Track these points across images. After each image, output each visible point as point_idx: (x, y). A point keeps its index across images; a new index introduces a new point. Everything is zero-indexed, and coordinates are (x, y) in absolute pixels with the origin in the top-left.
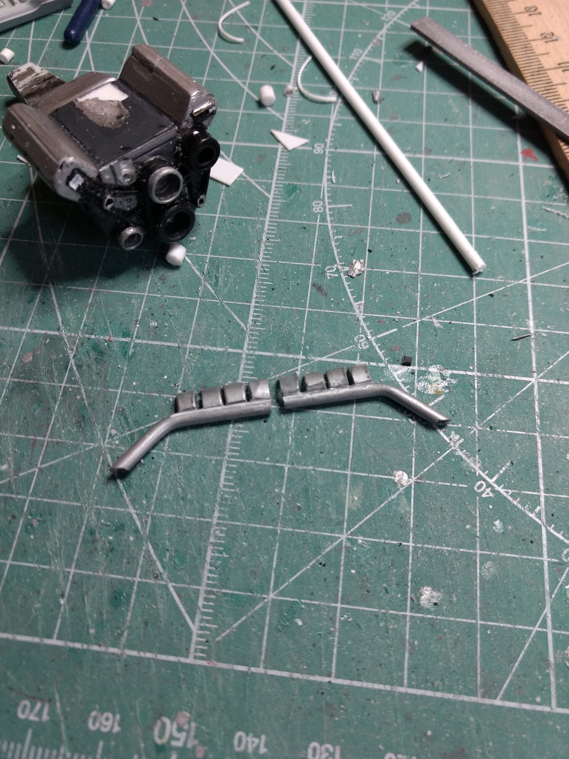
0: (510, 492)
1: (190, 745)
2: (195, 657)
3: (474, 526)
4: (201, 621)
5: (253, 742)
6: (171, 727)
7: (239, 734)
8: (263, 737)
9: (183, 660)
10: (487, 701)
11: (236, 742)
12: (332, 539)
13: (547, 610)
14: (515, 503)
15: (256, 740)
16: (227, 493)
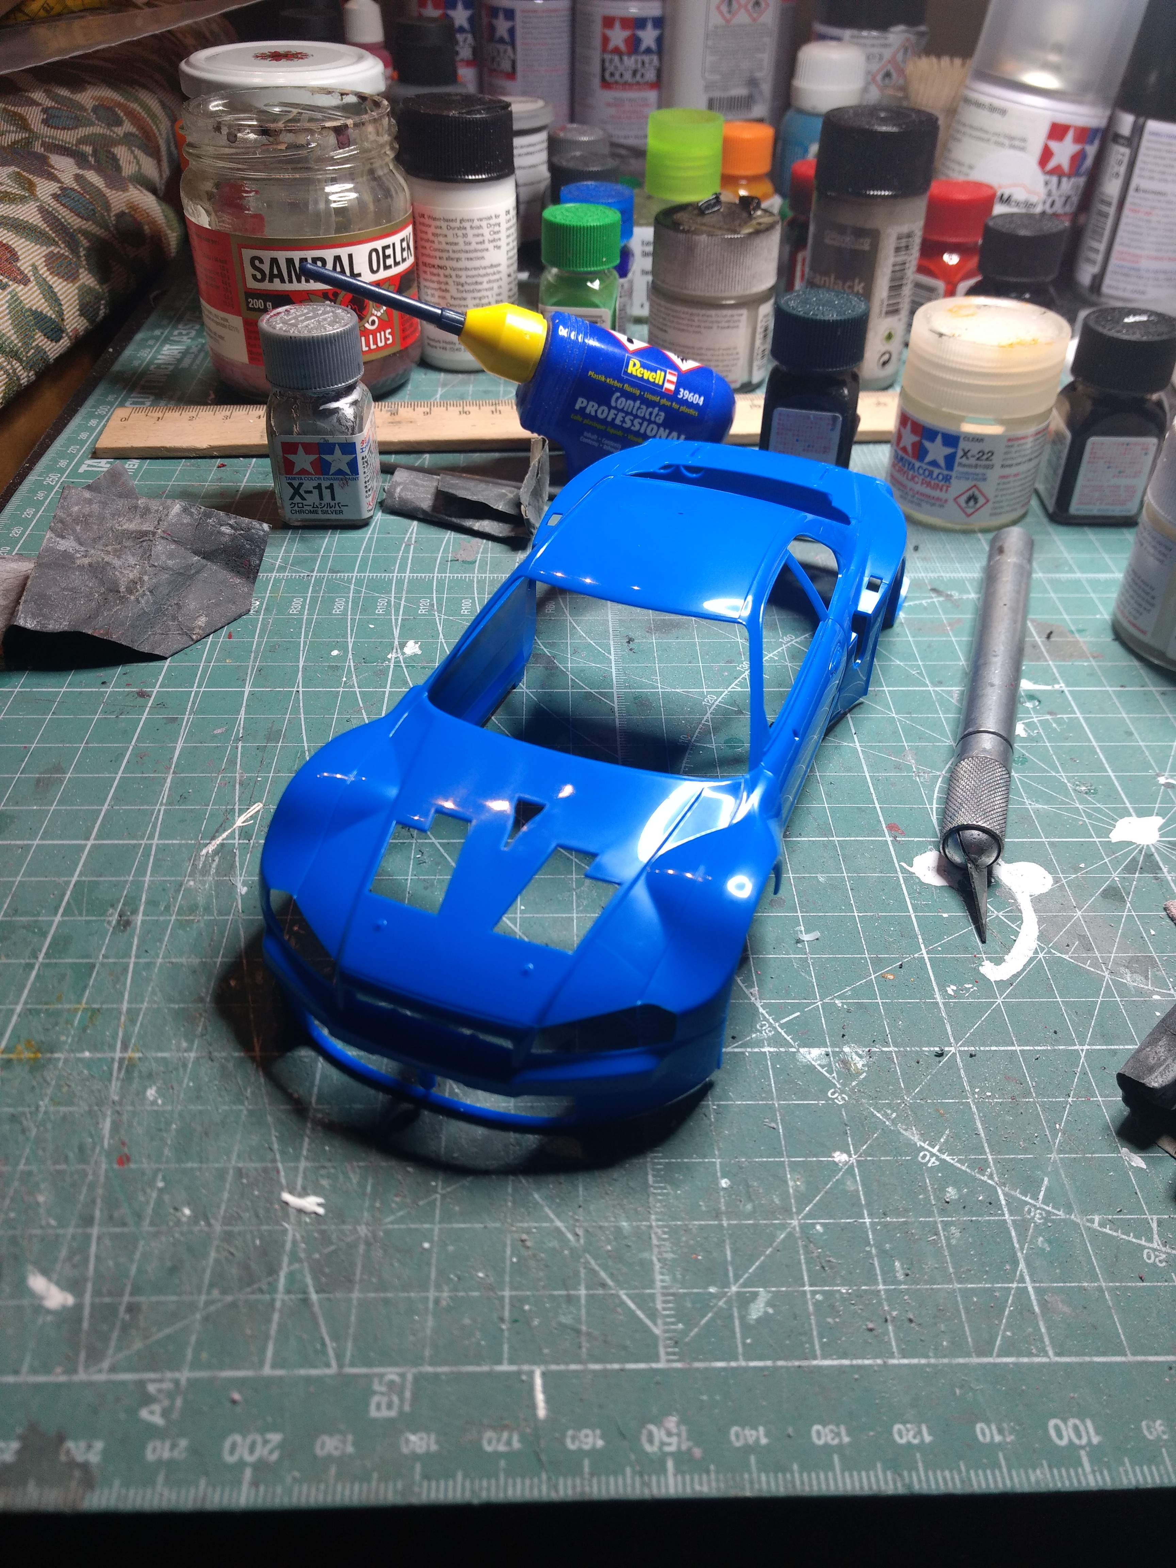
0: (957, 1158)
1: (684, 1447)
2: (669, 1361)
3: (928, 1195)
4: (664, 1324)
5: (751, 1435)
6: (659, 1434)
7: (734, 1429)
8: (761, 1428)
9: (654, 1365)
10: (984, 1360)
11: (733, 1438)
12: (785, 1226)
13: (1022, 1265)
15: (754, 1432)
16: (660, 1195)
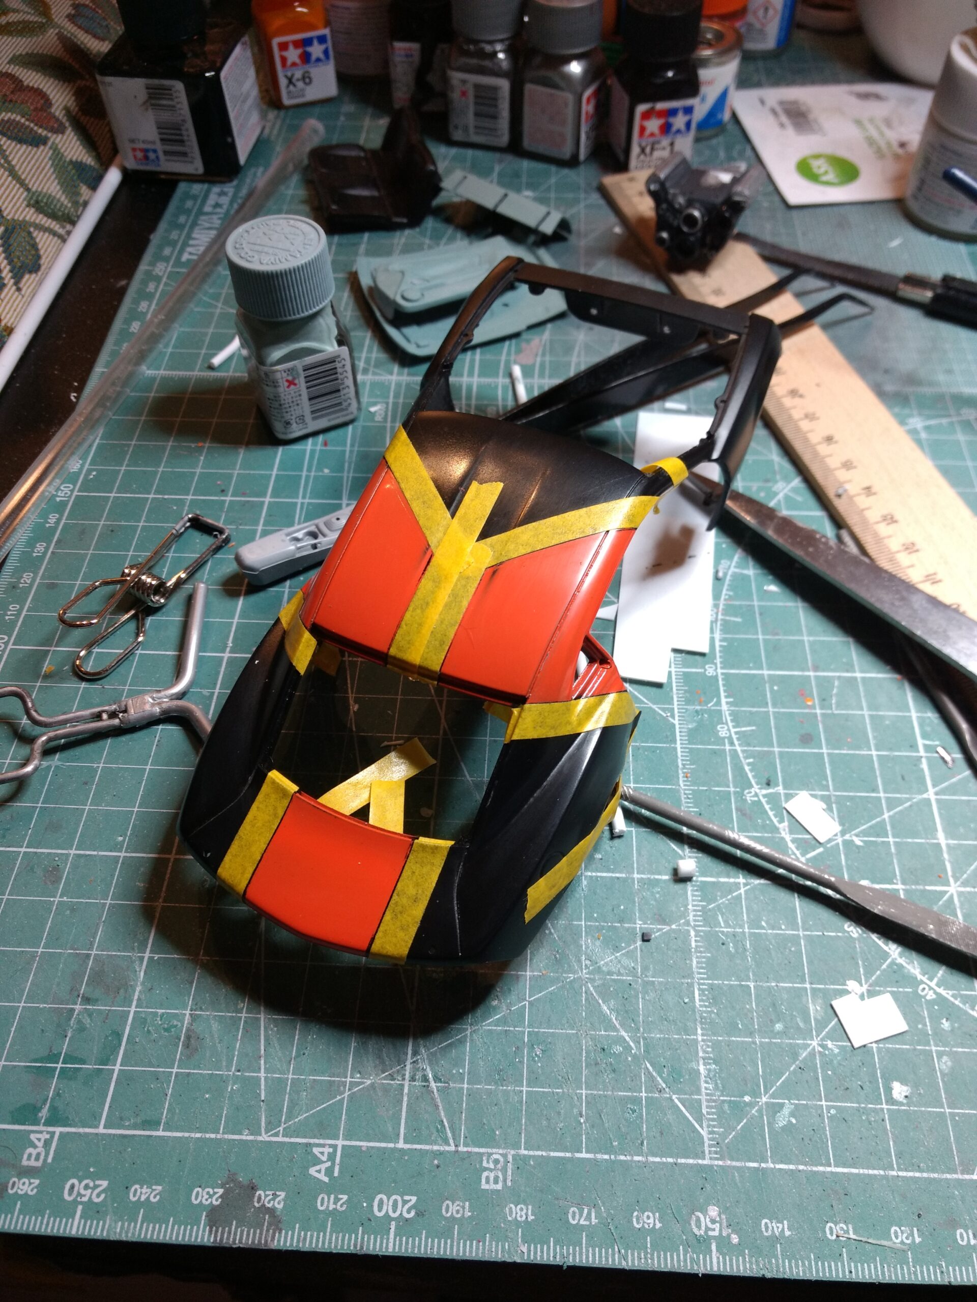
0: (951, 993)
1: (724, 1234)
2: (711, 1159)
3: (925, 1025)
4: (708, 1126)
5: (778, 1227)
6: (705, 1221)
7: (764, 1221)
8: (785, 1222)
9: (700, 1162)
10: (967, 1177)
11: (763, 1228)
12: (806, 1046)
14: (957, 1002)
15: (780, 1226)
16: (705, 1012)
